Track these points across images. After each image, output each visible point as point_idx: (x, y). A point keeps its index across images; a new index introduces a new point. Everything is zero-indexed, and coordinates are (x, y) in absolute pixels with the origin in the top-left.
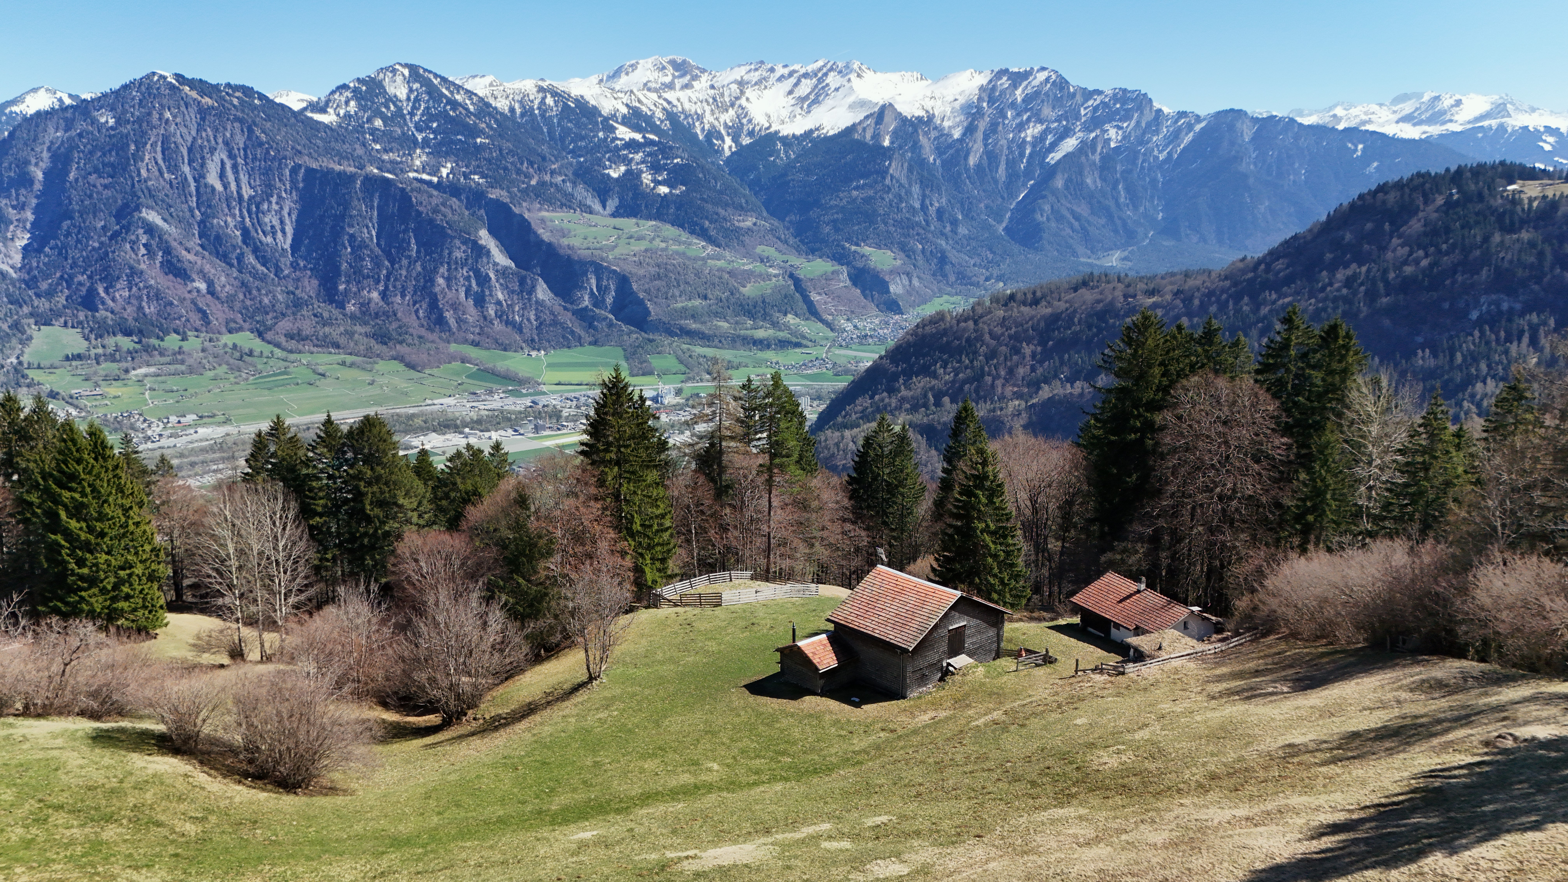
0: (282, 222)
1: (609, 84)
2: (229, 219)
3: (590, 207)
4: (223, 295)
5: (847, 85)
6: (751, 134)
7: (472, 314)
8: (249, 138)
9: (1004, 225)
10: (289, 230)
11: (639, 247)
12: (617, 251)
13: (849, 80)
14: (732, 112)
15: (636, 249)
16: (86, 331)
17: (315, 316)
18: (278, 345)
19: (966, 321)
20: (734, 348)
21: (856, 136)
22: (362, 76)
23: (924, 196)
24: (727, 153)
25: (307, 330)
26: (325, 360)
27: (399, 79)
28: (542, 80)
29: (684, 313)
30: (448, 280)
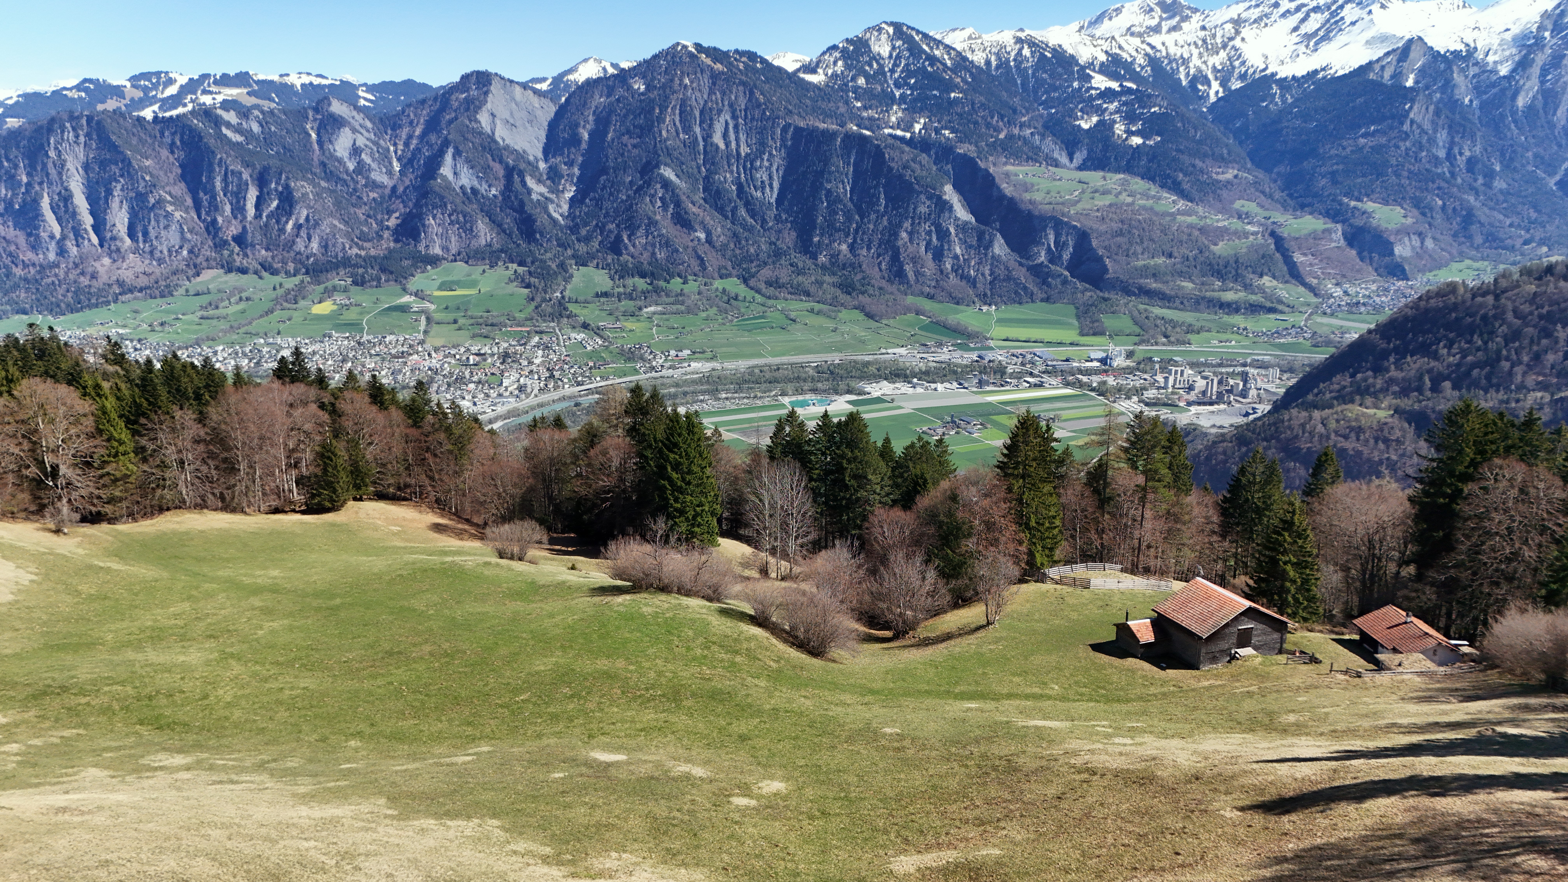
0: (771, 177)
1: (1090, 31)
2: (728, 175)
3: (1056, 160)
4: (718, 244)
5: (1367, 18)
6: (1243, 77)
7: (929, 267)
8: (750, 100)
9: (1557, 178)
10: (776, 185)
11: (1102, 201)
12: (1079, 206)
13: (1370, 12)
14: (1223, 54)
15: (1101, 203)
16: (612, 272)
17: (791, 265)
18: (758, 291)
19: (1484, 295)
20: (1197, 310)
21: (1372, 76)
22: (851, 36)
23: (1452, 143)
24: (1213, 99)
25: (784, 278)
26: (797, 306)
27: (884, 37)
28: (1022, 30)
29: (1145, 271)
30: (911, 234)
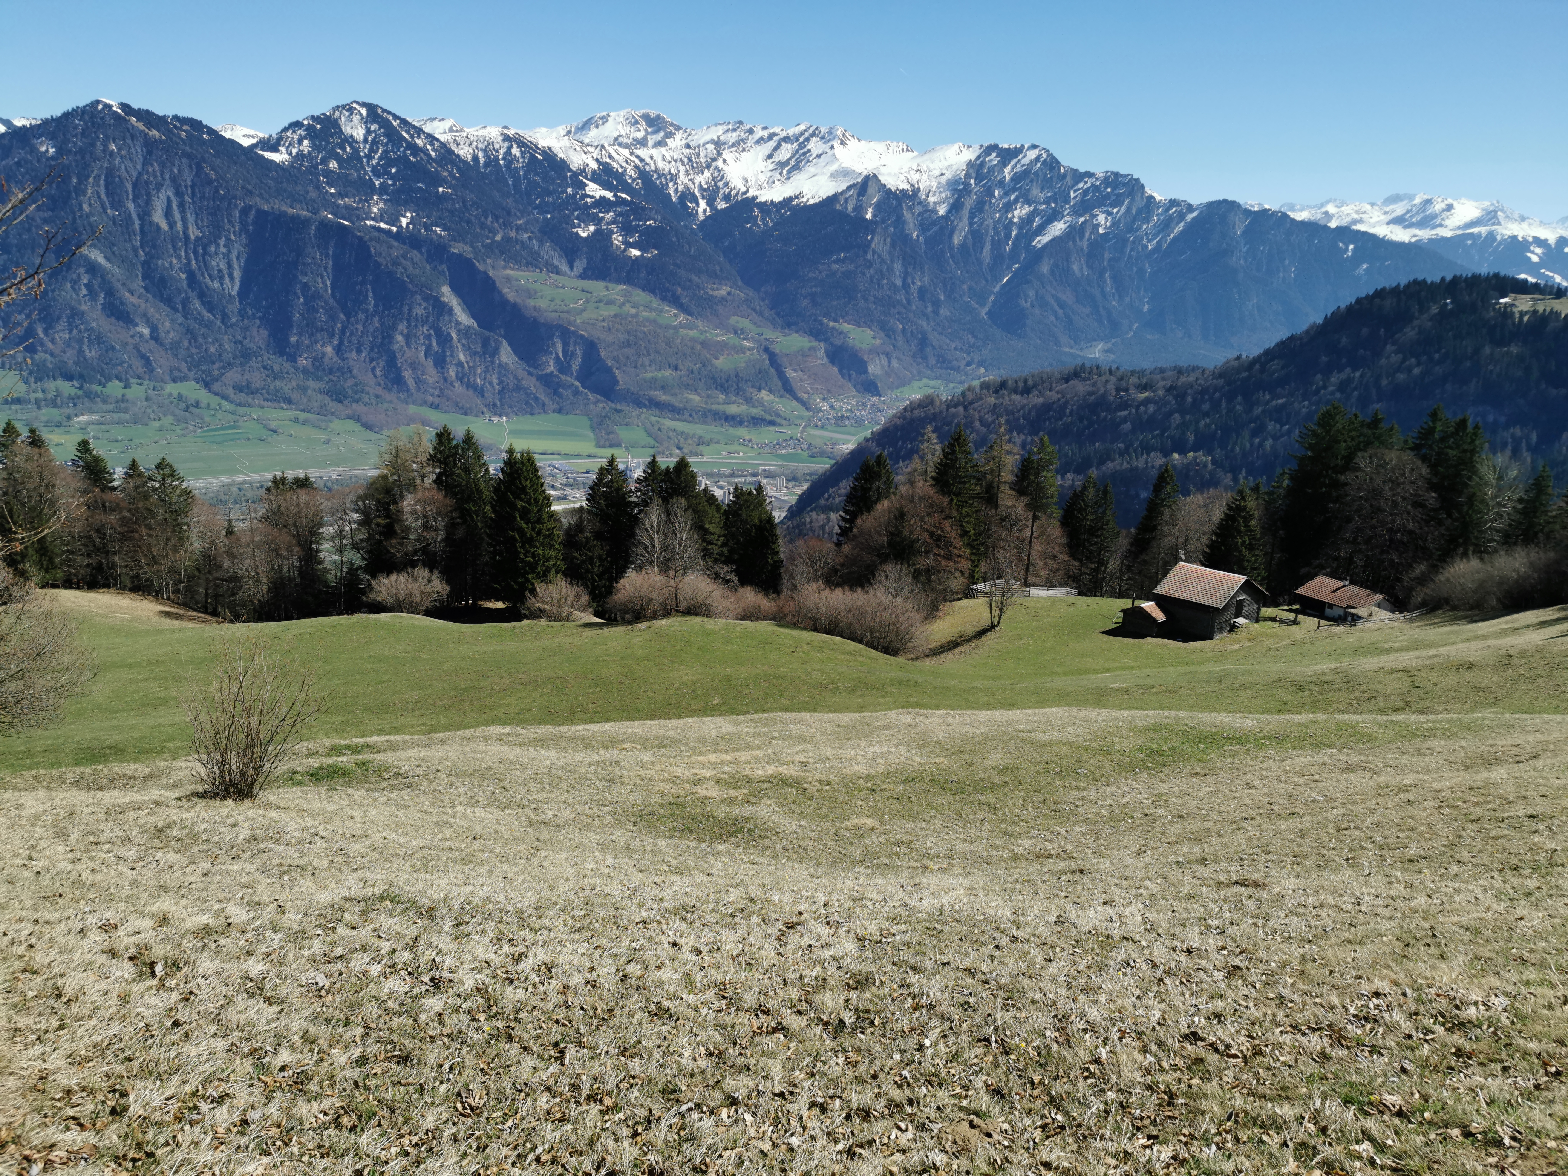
0: (230, 266)
1: (577, 136)
2: (174, 261)
3: (556, 267)
4: (167, 342)
5: (830, 152)
6: (727, 198)
7: (431, 375)
8: (197, 175)
9: (987, 309)
10: (237, 274)
11: (607, 312)
12: (585, 315)
13: (832, 147)
14: (707, 174)
15: (606, 313)
16: (25, 373)
17: (265, 368)
18: (225, 397)
19: (956, 406)
20: (705, 423)
21: (838, 207)
22: (317, 113)
23: (906, 274)
24: (701, 217)
25: (257, 383)
26: (278, 415)
27: (356, 118)
28: (506, 127)
29: (653, 383)
30: (407, 337)
